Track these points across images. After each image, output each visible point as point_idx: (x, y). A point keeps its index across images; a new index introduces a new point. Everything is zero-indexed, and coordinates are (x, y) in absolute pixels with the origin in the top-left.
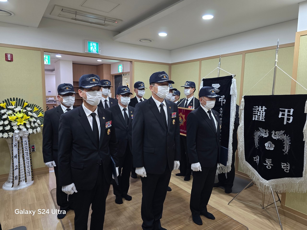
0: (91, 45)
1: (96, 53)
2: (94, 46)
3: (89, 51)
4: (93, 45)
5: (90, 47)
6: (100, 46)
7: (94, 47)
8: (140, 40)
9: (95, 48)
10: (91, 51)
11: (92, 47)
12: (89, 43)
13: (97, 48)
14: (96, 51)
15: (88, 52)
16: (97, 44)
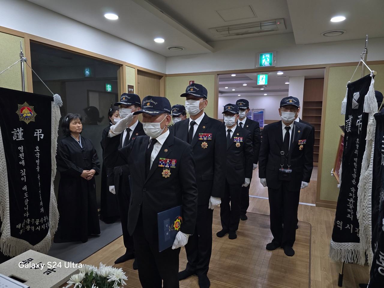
0: (264, 57)
1: (269, 65)
2: (267, 58)
3: (261, 65)
4: (266, 56)
5: (261, 60)
6: (274, 56)
7: (266, 60)
8: (324, 35)
9: (268, 60)
10: (263, 65)
11: (265, 59)
12: (262, 55)
13: (270, 59)
14: (269, 63)
15: (259, 66)
16: (271, 54)
